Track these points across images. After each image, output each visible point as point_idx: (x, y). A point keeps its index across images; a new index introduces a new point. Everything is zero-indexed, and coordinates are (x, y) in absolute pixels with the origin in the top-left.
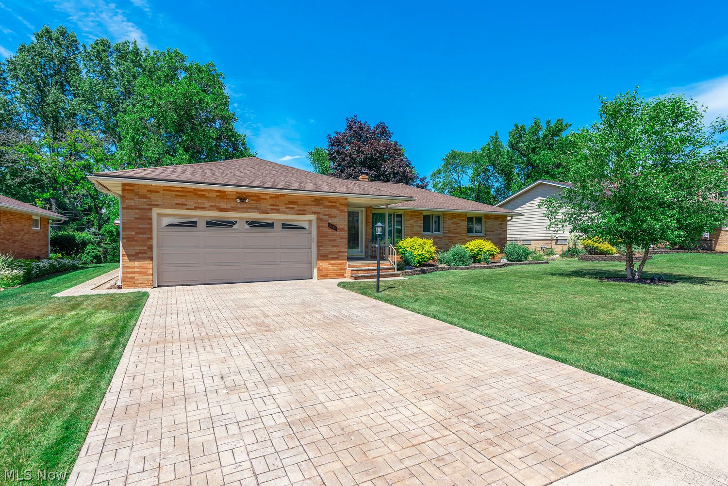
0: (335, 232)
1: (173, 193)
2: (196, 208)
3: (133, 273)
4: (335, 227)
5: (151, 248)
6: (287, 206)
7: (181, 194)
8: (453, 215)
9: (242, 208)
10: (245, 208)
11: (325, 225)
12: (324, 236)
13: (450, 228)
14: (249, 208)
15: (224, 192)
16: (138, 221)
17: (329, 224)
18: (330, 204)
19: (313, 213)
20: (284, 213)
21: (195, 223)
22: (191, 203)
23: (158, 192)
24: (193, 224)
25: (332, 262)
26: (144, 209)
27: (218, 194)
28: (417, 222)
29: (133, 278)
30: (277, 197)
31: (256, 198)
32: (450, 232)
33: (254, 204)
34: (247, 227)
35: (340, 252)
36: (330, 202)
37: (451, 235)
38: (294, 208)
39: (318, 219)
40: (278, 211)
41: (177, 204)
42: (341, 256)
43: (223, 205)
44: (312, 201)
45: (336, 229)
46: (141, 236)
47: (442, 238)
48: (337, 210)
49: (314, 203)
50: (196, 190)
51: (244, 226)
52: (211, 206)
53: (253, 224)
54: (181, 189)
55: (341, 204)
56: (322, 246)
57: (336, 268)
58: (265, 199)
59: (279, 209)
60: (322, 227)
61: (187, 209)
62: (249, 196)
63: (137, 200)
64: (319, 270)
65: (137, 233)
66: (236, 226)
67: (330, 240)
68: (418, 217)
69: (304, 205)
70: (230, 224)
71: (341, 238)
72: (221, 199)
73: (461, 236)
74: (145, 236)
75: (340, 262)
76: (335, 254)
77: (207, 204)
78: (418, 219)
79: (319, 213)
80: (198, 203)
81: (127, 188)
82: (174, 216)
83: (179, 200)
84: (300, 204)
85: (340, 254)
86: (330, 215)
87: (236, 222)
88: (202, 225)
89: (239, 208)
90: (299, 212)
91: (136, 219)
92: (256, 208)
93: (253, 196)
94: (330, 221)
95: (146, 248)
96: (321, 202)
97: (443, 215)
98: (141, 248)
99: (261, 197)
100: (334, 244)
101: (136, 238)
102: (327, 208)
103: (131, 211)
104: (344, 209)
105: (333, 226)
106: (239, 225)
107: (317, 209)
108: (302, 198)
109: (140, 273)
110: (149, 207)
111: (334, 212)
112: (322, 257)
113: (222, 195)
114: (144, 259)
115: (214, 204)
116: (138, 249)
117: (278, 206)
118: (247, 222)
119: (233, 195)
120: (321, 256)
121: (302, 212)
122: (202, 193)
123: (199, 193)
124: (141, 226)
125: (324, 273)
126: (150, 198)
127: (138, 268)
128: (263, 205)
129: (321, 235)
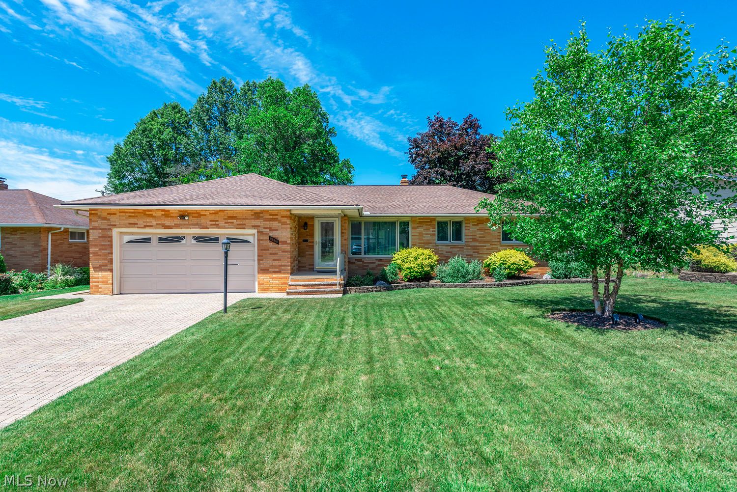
0: (277, 245)
1: (127, 214)
2: (145, 227)
3: (98, 282)
4: (276, 240)
5: (111, 261)
6: (226, 221)
7: (133, 215)
8: (479, 220)
9: (185, 225)
10: (187, 225)
11: (265, 238)
12: (265, 250)
13: (476, 236)
14: (190, 225)
15: (169, 211)
16: (101, 239)
17: (270, 237)
18: (271, 217)
19: (253, 226)
20: (224, 228)
21: (149, 239)
22: (141, 222)
23: (115, 214)
24: (147, 240)
25: (274, 276)
26: (105, 229)
27: (163, 213)
28: (428, 229)
29: (98, 286)
30: (216, 213)
31: (197, 215)
32: (475, 240)
33: (195, 221)
34: (194, 242)
35: (282, 266)
36: (270, 215)
37: (477, 244)
38: (233, 223)
39: (258, 232)
40: (217, 226)
41: (130, 224)
42: (284, 270)
43: (167, 223)
44: (252, 215)
45: (277, 242)
46: (103, 251)
47: (463, 248)
48: (279, 223)
49: (254, 217)
50: (144, 211)
51: (191, 241)
52: (157, 224)
53: (199, 239)
54: (133, 211)
55: (282, 217)
56: (262, 260)
57: (277, 282)
58: (205, 215)
59: (218, 225)
60: (262, 240)
61: (138, 228)
62: (189, 213)
63: (100, 221)
64: (259, 284)
65: (100, 249)
66: (183, 242)
67: (271, 254)
68: (429, 224)
69: (243, 219)
70: (178, 239)
71: (283, 252)
72: (166, 217)
73: (491, 245)
74: (106, 251)
75: (282, 276)
76: (276, 268)
77: (154, 223)
78: (429, 227)
79: (259, 226)
80: (146, 222)
81: (93, 212)
82: (133, 234)
83: (132, 220)
84: (238, 219)
85: (283, 268)
86: (271, 228)
87: (184, 237)
88: (155, 241)
89: (182, 225)
90: (238, 227)
91: (100, 237)
92: (197, 224)
93: (194, 213)
94: (271, 235)
95: (107, 262)
96: (261, 215)
97: (465, 220)
98: (103, 262)
99: (202, 213)
100: (275, 257)
101: (99, 254)
102: (267, 221)
103: (95, 231)
104: (285, 221)
105: (274, 239)
106: (186, 240)
107: (257, 222)
108: (241, 212)
109: (102, 282)
110: (109, 227)
111: (275, 224)
112: (263, 270)
113: (167, 214)
114: (105, 270)
115: (160, 222)
116: (101, 262)
117: (218, 221)
118: (193, 237)
119: (176, 213)
120: (261, 270)
121: (242, 226)
122: (150, 213)
123: (147, 213)
124: (103, 243)
125: (265, 286)
126: (109, 220)
127: (101, 278)
128: (203, 221)
129: (262, 249)
